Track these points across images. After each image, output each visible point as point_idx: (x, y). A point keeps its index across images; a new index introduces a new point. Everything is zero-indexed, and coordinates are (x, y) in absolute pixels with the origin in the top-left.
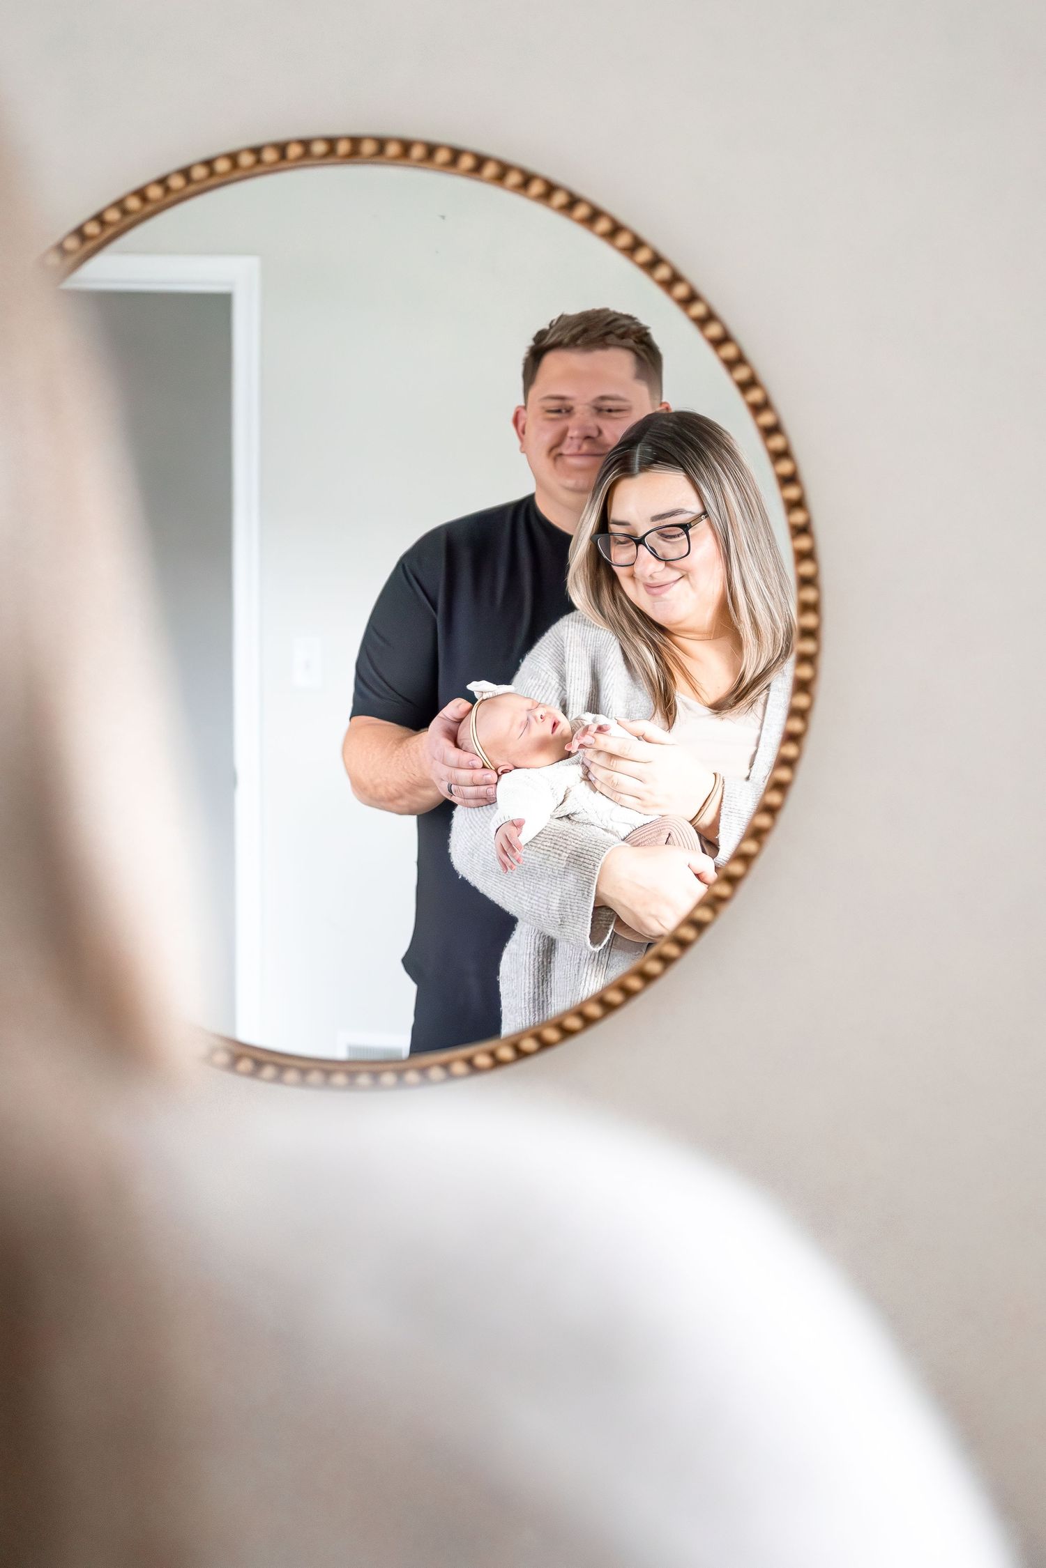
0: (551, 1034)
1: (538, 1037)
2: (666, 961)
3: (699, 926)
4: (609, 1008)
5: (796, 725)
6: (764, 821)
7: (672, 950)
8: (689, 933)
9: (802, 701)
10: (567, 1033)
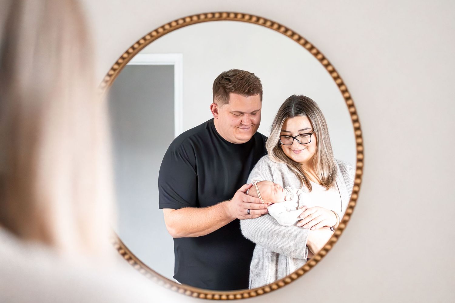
0: (281, 284)
1: (277, 284)
2: (317, 261)
3: (327, 250)
4: (299, 275)
5: (356, 189)
6: (347, 218)
7: (318, 258)
8: (323, 253)
9: (358, 181)
10: (286, 283)
